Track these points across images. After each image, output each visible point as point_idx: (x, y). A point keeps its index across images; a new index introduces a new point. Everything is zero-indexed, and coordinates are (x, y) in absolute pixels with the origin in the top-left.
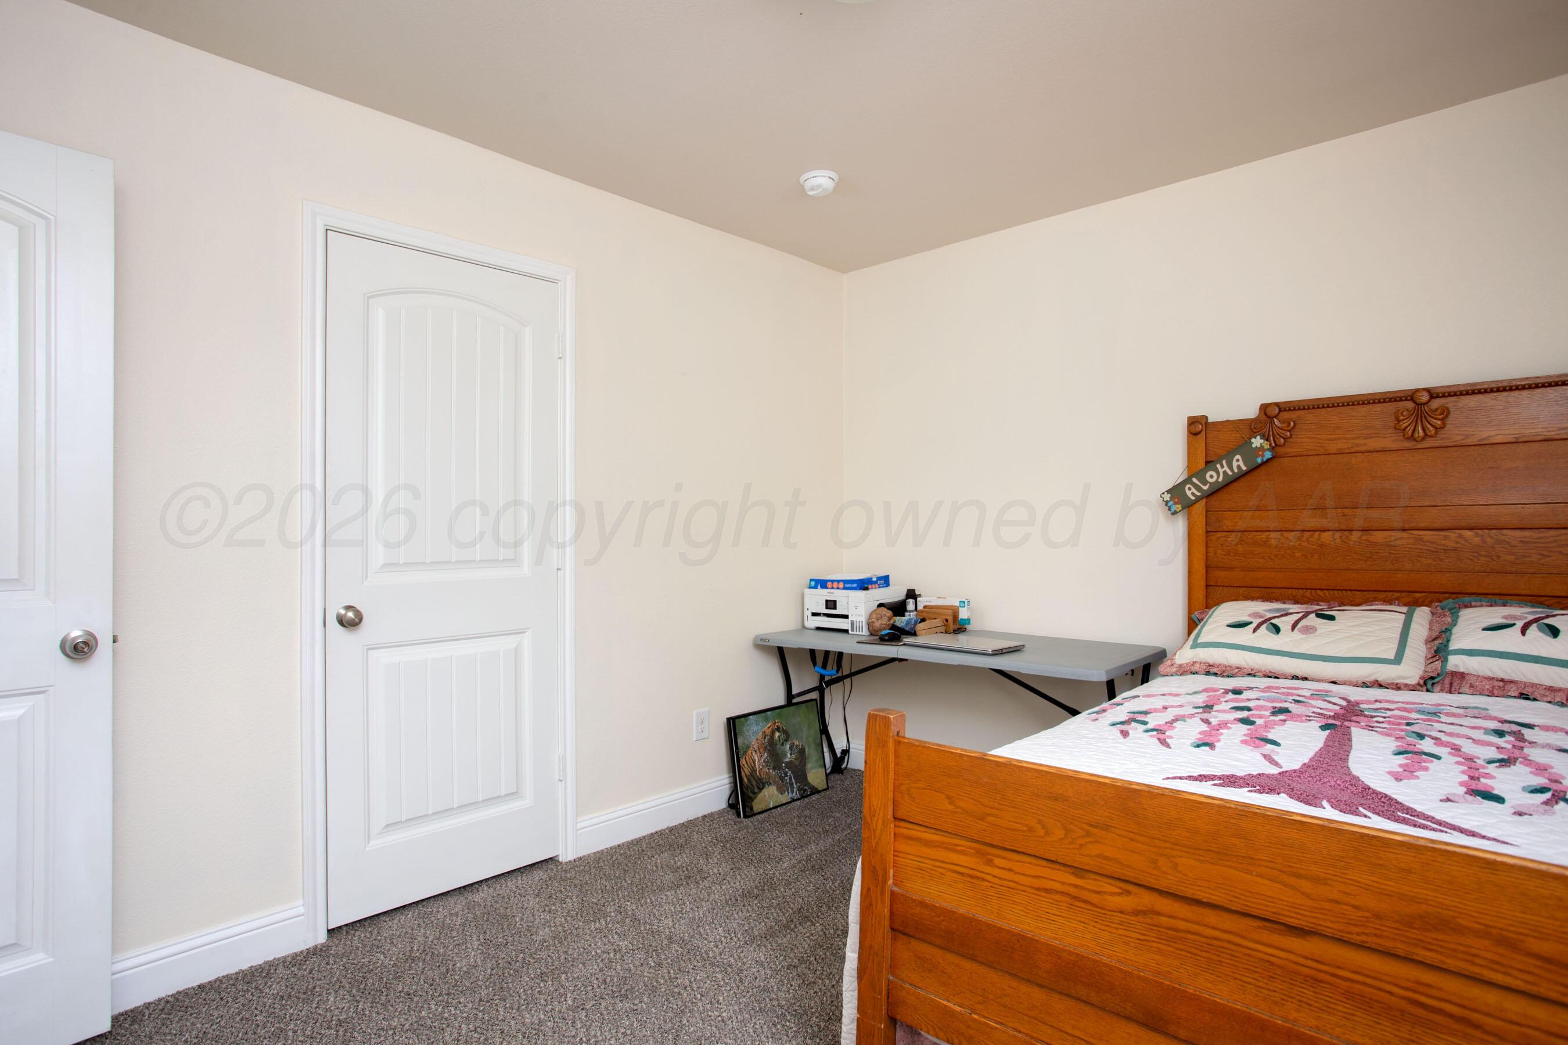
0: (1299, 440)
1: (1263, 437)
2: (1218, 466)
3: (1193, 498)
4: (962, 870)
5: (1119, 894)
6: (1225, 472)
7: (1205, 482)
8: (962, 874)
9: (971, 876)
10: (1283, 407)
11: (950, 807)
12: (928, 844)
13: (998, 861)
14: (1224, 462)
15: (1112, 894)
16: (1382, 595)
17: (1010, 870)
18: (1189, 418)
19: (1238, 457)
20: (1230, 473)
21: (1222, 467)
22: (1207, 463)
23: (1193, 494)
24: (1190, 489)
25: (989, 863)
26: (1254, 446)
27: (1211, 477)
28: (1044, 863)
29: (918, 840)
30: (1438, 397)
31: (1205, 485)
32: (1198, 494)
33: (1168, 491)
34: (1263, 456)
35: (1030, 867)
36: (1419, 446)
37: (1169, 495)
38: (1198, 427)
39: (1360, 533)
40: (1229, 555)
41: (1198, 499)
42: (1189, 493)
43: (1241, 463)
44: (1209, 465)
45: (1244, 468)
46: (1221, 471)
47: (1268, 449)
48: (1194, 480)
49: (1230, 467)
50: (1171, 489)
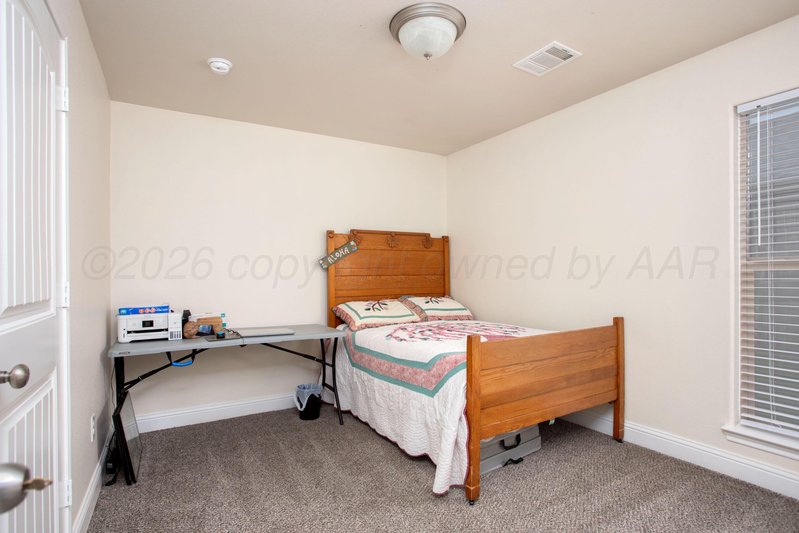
0: (363, 244)
1: (354, 242)
2: (340, 251)
3: (331, 263)
4: (497, 378)
5: (531, 366)
6: (342, 253)
7: (335, 257)
8: (498, 380)
9: (500, 379)
10: (359, 232)
11: (496, 359)
12: (488, 375)
13: (506, 371)
14: (342, 249)
15: (529, 366)
16: (384, 297)
17: (509, 372)
18: (327, 231)
19: (346, 248)
20: (344, 254)
21: (341, 251)
22: (336, 249)
23: (331, 261)
24: (330, 259)
25: (504, 372)
26: (351, 244)
27: (337, 255)
28: (516, 365)
29: (486, 375)
30: (397, 235)
31: (335, 258)
32: (333, 261)
33: (322, 260)
34: (355, 248)
35: (513, 368)
36: (393, 249)
37: (322, 261)
38: (330, 235)
39: (379, 277)
40: (342, 285)
41: (333, 263)
42: (329, 261)
43: (347, 250)
44: (336, 250)
45: (349, 252)
46: (341, 253)
47: (356, 246)
48: (331, 256)
49: (344, 251)
50: (323, 259)
